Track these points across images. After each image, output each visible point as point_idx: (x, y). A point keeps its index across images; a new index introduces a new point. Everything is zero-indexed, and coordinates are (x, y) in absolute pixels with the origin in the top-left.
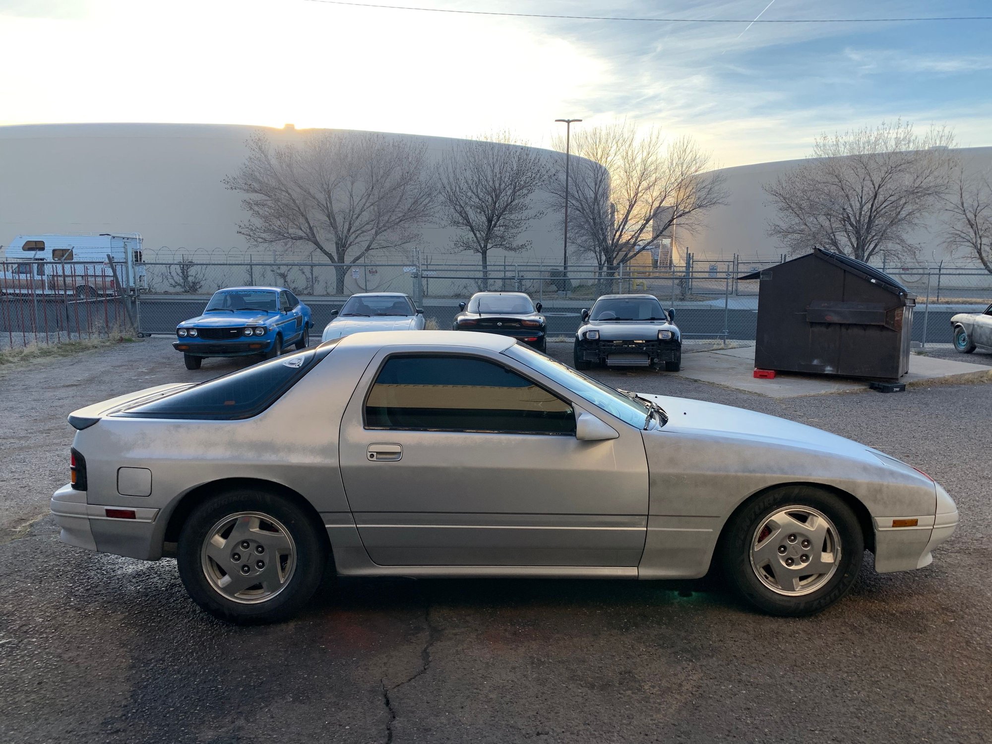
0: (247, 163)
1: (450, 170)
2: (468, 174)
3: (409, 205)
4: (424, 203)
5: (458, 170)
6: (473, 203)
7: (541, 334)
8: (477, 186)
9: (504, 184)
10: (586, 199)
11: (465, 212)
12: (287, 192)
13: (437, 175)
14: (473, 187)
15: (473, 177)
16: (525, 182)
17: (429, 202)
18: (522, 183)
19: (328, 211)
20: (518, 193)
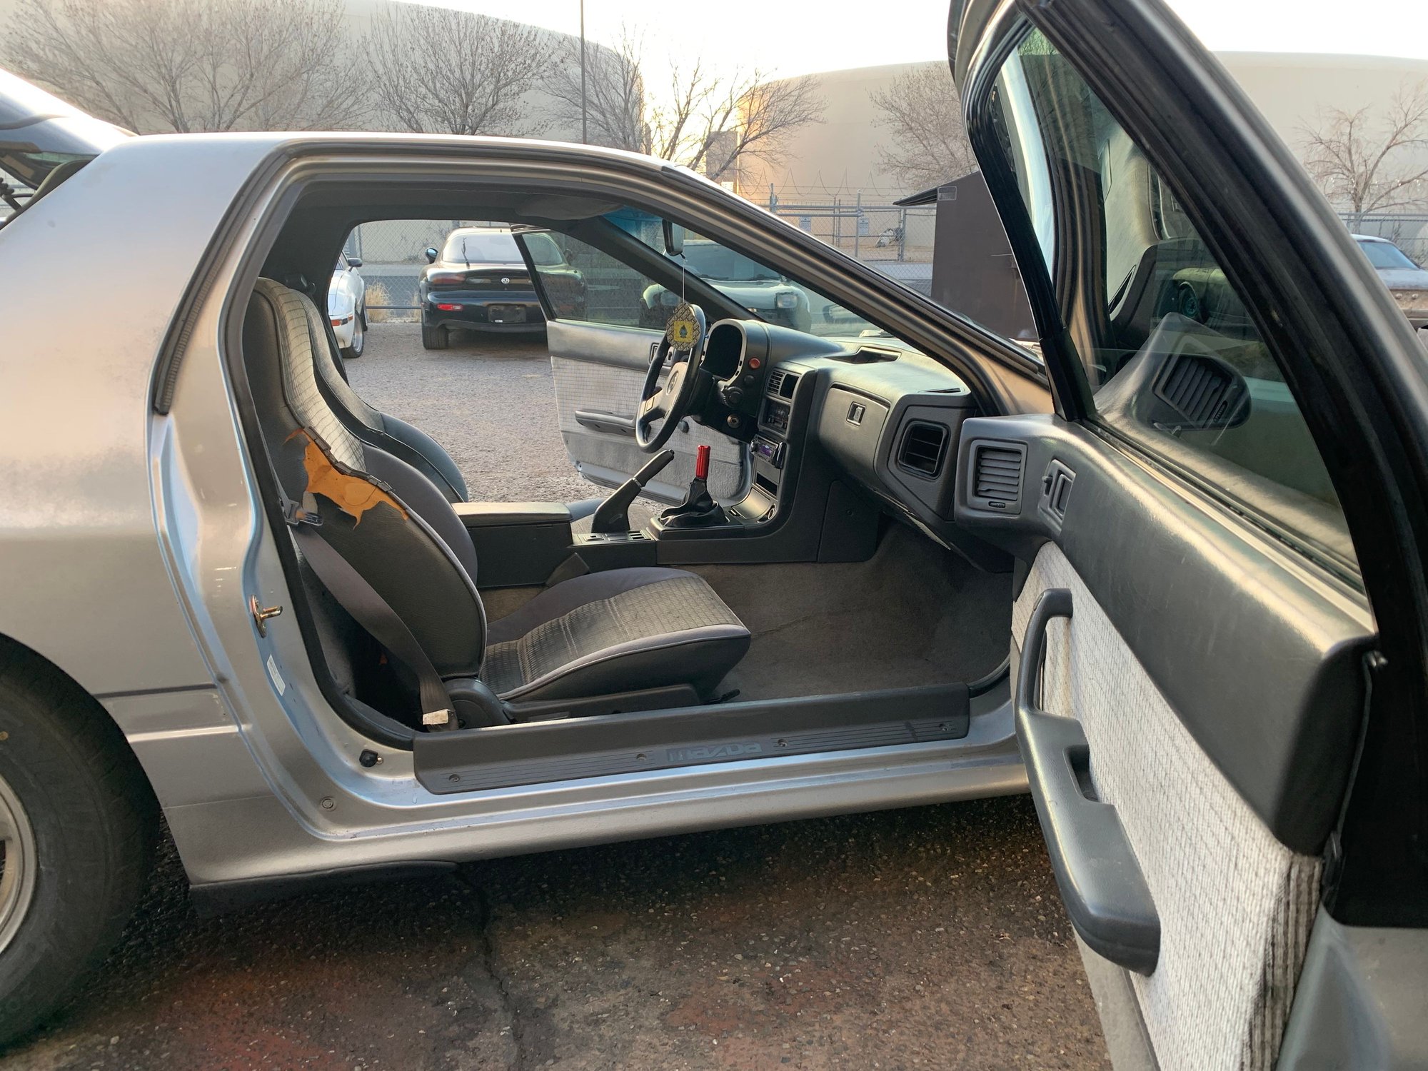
0: (11, 24)
1: (387, 48)
2: (417, 57)
3: (319, 110)
4: (344, 106)
5: (399, 50)
6: (429, 106)
7: (581, 299)
8: (434, 79)
9: (479, 76)
10: (613, 108)
11: (417, 122)
12: (93, 79)
13: (365, 56)
14: (428, 78)
15: (426, 63)
16: (514, 72)
17: (352, 105)
18: (510, 74)
19: (174, 115)
20: (503, 91)
